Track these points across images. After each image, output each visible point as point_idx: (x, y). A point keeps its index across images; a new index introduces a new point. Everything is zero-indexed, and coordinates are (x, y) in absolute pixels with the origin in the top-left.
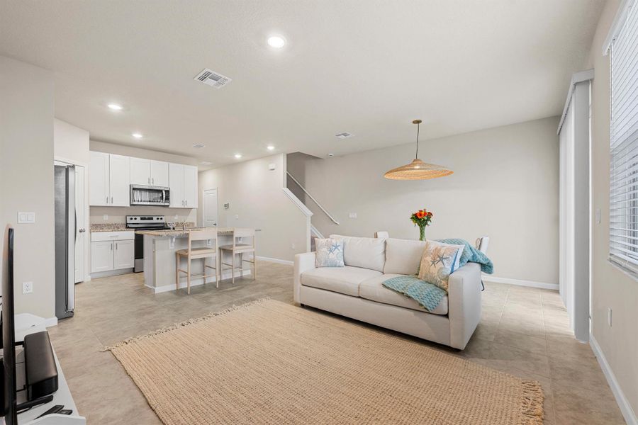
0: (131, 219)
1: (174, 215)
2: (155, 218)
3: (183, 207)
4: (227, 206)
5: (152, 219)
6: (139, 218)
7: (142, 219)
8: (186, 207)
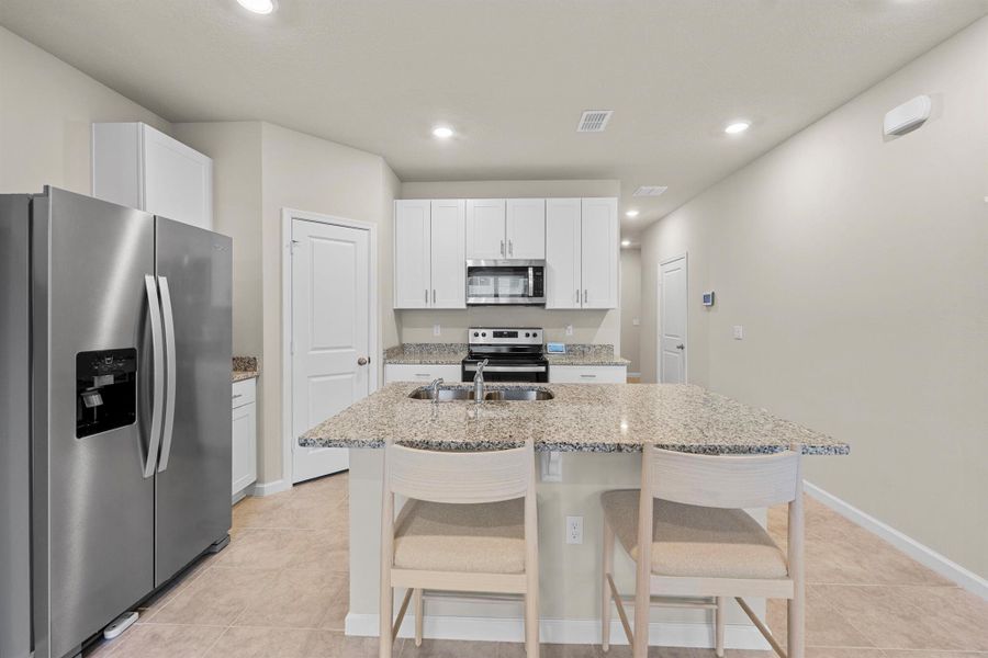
0: (476, 335)
1: (565, 326)
2: (521, 333)
3: (578, 306)
4: (709, 299)
5: (514, 335)
6: (490, 333)
7: (496, 335)
8: (585, 306)
